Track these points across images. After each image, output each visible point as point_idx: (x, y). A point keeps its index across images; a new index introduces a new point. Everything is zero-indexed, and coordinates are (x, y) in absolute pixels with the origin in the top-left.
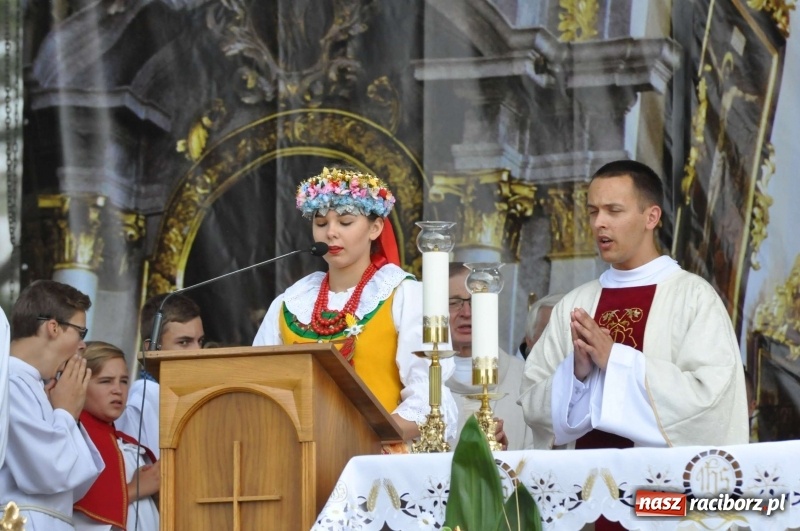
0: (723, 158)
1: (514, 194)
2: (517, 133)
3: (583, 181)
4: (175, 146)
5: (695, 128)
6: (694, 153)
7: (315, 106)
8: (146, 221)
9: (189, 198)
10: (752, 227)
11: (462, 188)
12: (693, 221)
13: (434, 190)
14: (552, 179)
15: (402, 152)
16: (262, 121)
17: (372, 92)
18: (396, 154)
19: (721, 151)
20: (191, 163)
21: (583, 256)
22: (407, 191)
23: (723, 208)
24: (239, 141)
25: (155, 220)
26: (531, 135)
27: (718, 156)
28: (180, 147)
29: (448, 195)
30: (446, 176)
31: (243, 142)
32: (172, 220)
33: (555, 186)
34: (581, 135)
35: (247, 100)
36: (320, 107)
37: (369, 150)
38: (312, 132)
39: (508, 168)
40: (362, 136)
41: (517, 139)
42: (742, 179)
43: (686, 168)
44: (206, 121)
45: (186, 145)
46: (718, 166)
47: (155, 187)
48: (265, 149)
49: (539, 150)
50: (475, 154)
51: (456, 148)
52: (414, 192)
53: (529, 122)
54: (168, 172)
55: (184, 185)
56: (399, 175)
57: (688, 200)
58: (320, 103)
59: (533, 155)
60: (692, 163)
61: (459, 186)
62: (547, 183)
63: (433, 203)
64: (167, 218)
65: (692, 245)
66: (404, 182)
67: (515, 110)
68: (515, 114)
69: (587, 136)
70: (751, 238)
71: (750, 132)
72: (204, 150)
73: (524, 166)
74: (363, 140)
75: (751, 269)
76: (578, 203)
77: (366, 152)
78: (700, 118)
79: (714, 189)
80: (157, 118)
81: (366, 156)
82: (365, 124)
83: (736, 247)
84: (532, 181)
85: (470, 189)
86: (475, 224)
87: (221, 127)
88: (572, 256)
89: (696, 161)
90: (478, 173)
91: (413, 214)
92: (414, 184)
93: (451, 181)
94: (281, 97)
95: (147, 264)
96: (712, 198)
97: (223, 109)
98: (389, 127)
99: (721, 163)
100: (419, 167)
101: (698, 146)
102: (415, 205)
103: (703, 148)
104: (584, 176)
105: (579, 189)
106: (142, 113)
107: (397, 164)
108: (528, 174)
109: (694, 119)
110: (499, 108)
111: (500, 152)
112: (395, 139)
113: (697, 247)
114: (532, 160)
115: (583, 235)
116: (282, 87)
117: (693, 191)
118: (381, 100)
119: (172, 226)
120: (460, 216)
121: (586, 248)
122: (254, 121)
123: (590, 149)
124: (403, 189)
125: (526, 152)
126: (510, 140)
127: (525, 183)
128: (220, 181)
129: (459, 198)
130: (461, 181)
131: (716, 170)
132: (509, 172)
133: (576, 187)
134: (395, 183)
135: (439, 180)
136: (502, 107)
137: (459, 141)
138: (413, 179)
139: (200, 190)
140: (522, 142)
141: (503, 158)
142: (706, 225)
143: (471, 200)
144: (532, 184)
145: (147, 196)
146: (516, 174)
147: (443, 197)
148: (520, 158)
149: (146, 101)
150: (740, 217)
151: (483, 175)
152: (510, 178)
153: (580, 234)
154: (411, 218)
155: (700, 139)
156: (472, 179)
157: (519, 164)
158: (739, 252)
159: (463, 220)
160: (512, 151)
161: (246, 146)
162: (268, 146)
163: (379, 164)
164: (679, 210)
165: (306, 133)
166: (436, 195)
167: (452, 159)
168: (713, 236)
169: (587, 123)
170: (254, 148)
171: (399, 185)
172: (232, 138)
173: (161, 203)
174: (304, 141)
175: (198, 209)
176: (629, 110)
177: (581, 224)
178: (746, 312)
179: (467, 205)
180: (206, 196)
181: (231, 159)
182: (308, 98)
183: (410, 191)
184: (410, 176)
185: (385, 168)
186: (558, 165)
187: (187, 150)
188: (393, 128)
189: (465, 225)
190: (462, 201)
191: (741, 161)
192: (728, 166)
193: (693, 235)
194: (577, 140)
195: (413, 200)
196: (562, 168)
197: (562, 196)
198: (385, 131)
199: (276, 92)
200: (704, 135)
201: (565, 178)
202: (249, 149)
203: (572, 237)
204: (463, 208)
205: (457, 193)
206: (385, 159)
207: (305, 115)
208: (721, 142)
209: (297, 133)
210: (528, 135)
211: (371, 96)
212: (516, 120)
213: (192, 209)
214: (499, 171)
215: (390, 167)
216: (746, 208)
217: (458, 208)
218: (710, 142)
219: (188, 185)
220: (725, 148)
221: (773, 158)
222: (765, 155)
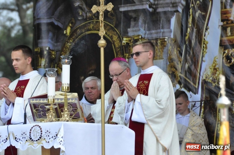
0: (196, 31)
2: (144, 25)
3: (160, 38)
4: (64, 32)
5: (189, 22)
6: (189, 29)
7: (95, 19)
8: (56, 53)
9: (67, 46)
10: (203, 50)
11: (130, 40)
12: (188, 49)
13: (124, 42)
14: (152, 37)
15: (116, 31)
16: (83, 24)
17: (109, 15)
18: (114, 32)
19: (195, 29)
20: (67, 37)
21: (160, 59)
22: (117, 42)
23: (196, 45)
24: (77, 30)
25: (58, 53)
26: (147, 25)
27: (195, 30)
28: (65, 33)
29: (127, 43)
30: (126, 37)
31: (78, 30)
32: (62, 53)
33: (153, 40)
34: (160, 25)
35: (79, 18)
36: (96, 20)
37: (108, 31)
38: (95, 27)
39: (141, 35)
40: (107, 27)
42: (201, 36)
43: (187, 34)
44: (70, 25)
45: (66, 32)
46: (195, 33)
47: (59, 44)
48: (83, 32)
49: (149, 29)
50: (133, 31)
51: (129, 29)
52: (119, 43)
53: (147, 22)
54: (62, 39)
55: (65, 43)
56: (115, 38)
57: (187, 43)
58: (96, 18)
59: (148, 31)
60: (188, 32)
61: (129, 40)
62: (151, 39)
63: (123, 45)
64: (61, 52)
65: (187, 55)
66: (116, 40)
67: (143, 18)
68: (144, 20)
69: (161, 25)
70: (203, 53)
71: (202, 22)
72: (70, 33)
73: (145, 34)
74: (107, 28)
75: (203, 62)
76: (159, 44)
77: (107, 32)
78: (190, 20)
79: (194, 40)
80: (60, 25)
81: (107, 33)
82: (107, 24)
83: (199, 56)
84: (147, 38)
85: (132, 41)
87: (74, 26)
88: (157, 59)
89: (189, 32)
90: (134, 36)
91: (118, 49)
92: (119, 40)
93: (127, 39)
94: (88, 17)
95: (56, 65)
96: (193, 42)
97: (74, 21)
98: (113, 25)
99: (195, 32)
100: (120, 35)
102: (119, 46)
103: (191, 28)
104: (160, 36)
105: (159, 40)
106: (56, 23)
107: (115, 35)
108: (146, 36)
109: (189, 20)
110: (139, 18)
111: (139, 30)
112: (114, 28)
113: (189, 56)
114: (147, 32)
115: (160, 53)
116: (88, 15)
117: (188, 40)
118: (111, 17)
119: (62, 54)
120: (129, 49)
121: (161, 57)
122: (81, 24)
123: (162, 29)
124: (116, 42)
125: (146, 30)
126: (142, 27)
127: (145, 39)
128: (73, 41)
129: (129, 44)
130: (130, 39)
131: (194, 34)
132: (141, 36)
133: (158, 40)
134: (114, 40)
135: (125, 39)
136: (140, 17)
137: (129, 28)
138: (119, 39)
139: (69, 44)
140: (145, 27)
141: (140, 32)
142: (191, 50)
143: (132, 44)
144: (147, 39)
145: (56, 46)
146: (143, 36)
147: (125, 44)
148: (144, 32)
149: (57, 20)
150: (200, 47)
151: (135, 37)
152: (142, 37)
153: (159, 53)
154: (118, 50)
155: (190, 25)
156: (132, 38)
157: (144, 33)
158: (200, 57)
160: (142, 30)
161: (79, 31)
162: (84, 31)
163: (110, 35)
164: (185, 46)
165: (93, 27)
166: (124, 43)
167: (128, 33)
168: (193, 53)
169: (161, 22)
170: (81, 32)
171: (115, 41)
172: (76, 29)
173: (60, 48)
174: (93, 29)
175: (69, 49)
176: (172, 18)
177: (159, 50)
178: (201, 74)
179: (131, 45)
180: (70, 45)
181: (76, 35)
182: (94, 17)
183: (118, 42)
184: (118, 38)
185: (112, 36)
186: (154, 34)
187: (66, 33)
188: (114, 25)
189: (131, 51)
190: (130, 44)
191: (200, 31)
192: (197, 33)
193: (188, 53)
194: (159, 26)
195: (118, 45)
196: (155, 34)
197: (155, 42)
198: (112, 26)
199: (86, 16)
201: (156, 37)
202: (80, 32)
203: (157, 54)
204: (130, 46)
205: (129, 42)
206: (112, 33)
207: (93, 22)
208: (195, 26)
209: (91, 27)
210: (146, 25)
211: (109, 16)
212: (144, 21)
213: (67, 49)
214: (139, 36)
215: (113, 36)
216: (202, 45)
217: (129, 46)
218: (193, 26)
219: (66, 43)
220: (196, 28)
221: (208, 30)
222: (207, 29)
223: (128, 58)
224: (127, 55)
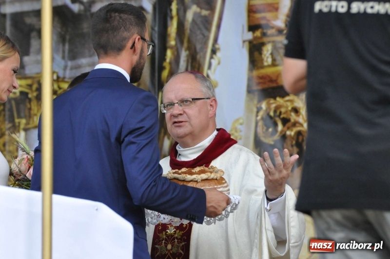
0: (187, 56)
1: (60, 88)
2: (61, 46)
5: (169, 35)
6: (169, 53)
11: (30, 86)
19: (186, 50)
26: (69, 46)
27: (184, 54)
29: (22, 93)
30: (21, 79)
41: (61, 50)
43: (164, 64)
46: (184, 61)
49: (73, 56)
50: (37, 62)
51: (26, 59)
53: (68, 37)
59: (70, 60)
60: (168, 60)
61: (28, 85)
63: (13, 99)
67: (60, 30)
68: (60, 33)
71: (203, 35)
73: (65, 68)
78: (173, 29)
84: (69, 78)
86: (38, 111)
89: (171, 59)
93: (24, 82)
99: (185, 59)
101: (171, 48)
103: (175, 49)
108: (68, 74)
109: (169, 29)
114: (70, 63)
120: (29, 106)
125: (66, 58)
126: (57, 51)
127: (66, 80)
129: (27, 94)
130: (29, 82)
131: (183, 65)
132: (57, 73)
137: (28, 53)
140: (64, 52)
143: (34, 94)
146: (61, 75)
147: (18, 94)
148: (62, 63)
152: (58, 77)
155: (173, 43)
156: (35, 80)
157: (62, 67)
159: (30, 109)
160: (58, 58)
166: (15, 93)
167: (24, 67)
179: (33, 98)
189: (32, 112)
190: (30, 96)
191: (198, 57)
192: (190, 61)
200: (175, 40)
204: (30, 100)
205: (27, 90)
208: (186, 44)
210: (67, 47)
212: (61, 37)
217: (27, 101)
218: (179, 45)
220: (189, 49)
221: (219, 54)
222: (214, 52)
223: (26, 130)
224: (23, 121)
